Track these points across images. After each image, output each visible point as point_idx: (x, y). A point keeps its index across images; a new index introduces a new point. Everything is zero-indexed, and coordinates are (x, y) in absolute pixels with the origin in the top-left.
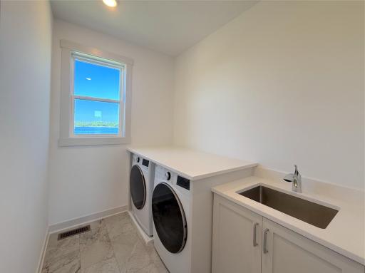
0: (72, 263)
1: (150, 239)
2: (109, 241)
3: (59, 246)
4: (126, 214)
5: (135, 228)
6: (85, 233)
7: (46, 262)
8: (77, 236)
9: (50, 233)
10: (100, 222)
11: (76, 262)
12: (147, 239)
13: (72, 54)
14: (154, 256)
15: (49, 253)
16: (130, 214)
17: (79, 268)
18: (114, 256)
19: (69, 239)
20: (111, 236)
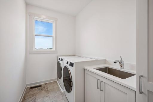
0: (33, 97)
1: (64, 91)
2: (48, 91)
3: (30, 91)
4: (56, 82)
5: (59, 87)
6: (39, 88)
7: (24, 96)
8: (36, 88)
9: (27, 87)
10: (46, 84)
11: (35, 97)
12: (62, 91)
13: (33, 18)
14: (64, 97)
15: (26, 93)
16: (57, 82)
17: (36, 99)
18: (49, 96)
19: (33, 89)
20: (49, 89)
